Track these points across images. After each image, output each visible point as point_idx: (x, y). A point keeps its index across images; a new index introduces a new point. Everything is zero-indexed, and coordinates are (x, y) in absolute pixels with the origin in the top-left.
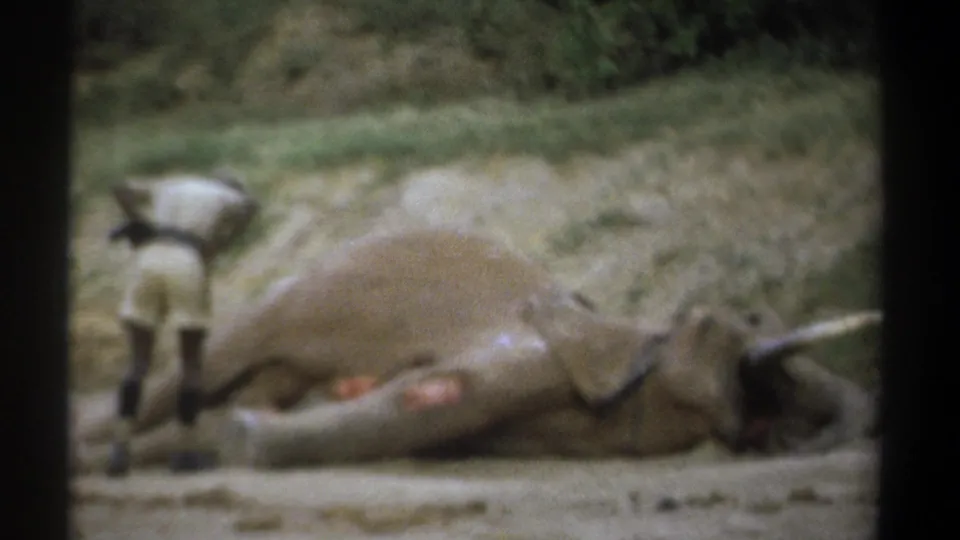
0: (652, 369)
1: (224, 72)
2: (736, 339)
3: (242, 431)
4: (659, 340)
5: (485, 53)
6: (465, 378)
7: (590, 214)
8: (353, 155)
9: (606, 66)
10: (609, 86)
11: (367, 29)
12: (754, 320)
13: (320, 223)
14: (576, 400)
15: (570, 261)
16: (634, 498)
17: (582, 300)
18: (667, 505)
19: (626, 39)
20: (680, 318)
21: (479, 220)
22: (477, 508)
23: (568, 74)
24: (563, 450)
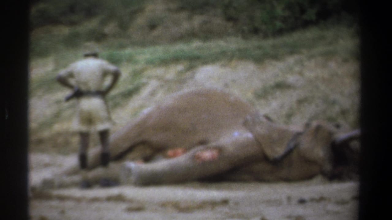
0: (296, 146)
1: (124, 27)
2: (331, 134)
3: (129, 170)
4: (299, 134)
5: (229, 19)
6: (220, 149)
7: (272, 83)
8: (176, 60)
9: (279, 24)
10: (280, 32)
11: (182, 9)
12: (338, 126)
13: (162, 86)
14: (265, 158)
15: (263, 102)
16: (289, 198)
17: (268, 118)
18: (302, 202)
19: (287, 13)
20: (307, 125)
21: (226, 85)
22: (225, 202)
23: (263, 27)
24: (260, 179)
